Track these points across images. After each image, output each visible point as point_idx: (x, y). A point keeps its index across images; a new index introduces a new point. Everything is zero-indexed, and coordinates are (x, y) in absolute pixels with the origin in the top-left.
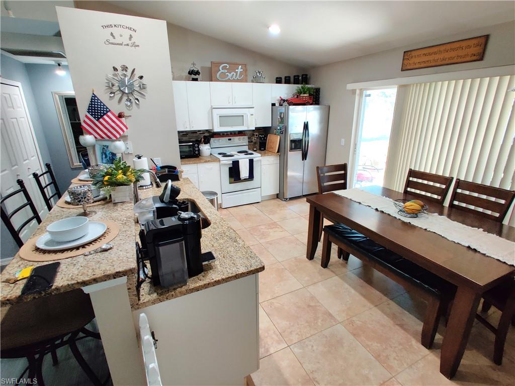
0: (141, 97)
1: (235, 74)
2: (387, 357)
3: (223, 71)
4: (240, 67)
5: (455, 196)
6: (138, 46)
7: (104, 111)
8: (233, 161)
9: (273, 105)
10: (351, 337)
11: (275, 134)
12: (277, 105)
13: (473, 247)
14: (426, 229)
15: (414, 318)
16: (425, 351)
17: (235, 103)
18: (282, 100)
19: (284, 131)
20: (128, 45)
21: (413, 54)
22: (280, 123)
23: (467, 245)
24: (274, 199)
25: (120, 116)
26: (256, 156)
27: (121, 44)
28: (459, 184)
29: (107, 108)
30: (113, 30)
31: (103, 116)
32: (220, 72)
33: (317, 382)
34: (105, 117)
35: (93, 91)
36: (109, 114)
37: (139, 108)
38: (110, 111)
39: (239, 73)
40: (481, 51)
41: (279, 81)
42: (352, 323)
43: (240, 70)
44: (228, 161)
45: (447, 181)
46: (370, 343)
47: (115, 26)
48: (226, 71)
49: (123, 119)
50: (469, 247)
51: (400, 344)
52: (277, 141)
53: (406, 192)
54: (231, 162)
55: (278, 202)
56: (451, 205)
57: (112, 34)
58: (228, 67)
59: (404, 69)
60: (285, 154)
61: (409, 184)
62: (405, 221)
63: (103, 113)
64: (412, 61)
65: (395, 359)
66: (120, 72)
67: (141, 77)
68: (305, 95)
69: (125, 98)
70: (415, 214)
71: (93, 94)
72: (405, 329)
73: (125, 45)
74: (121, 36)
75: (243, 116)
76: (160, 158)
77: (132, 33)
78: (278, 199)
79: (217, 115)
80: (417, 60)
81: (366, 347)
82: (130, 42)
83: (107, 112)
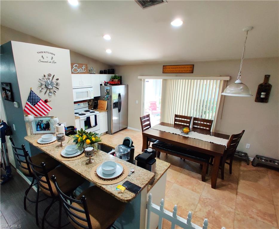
0: (57, 90)
1: (81, 69)
2: (195, 189)
3: (75, 68)
4: (84, 66)
5: (194, 124)
6: (56, 63)
7: (37, 100)
8: (87, 117)
9: (101, 85)
10: (181, 187)
11: (104, 100)
12: (103, 85)
13: (212, 142)
14: (195, 138)
15: (195, 173)
16: (204, 183)
17: (83, 85)
18: (105, 82)
19: (110, 98)
20: (50, 62)
21: (167, 67)
22: (107, 94)
23: (210, 142)
24: (105, 134)
25: (46, 101)
26: (97, 113)
27: (47, 62)
28: (195, 119)
29: (39, 98)
30: (43, 54)
31: (37, 102)
32: (73, 69)
33: (181, 207)
34: (38, 103)
35: (31, 89)
36: (40, 101)
37: (55, 96)
38: (41, 99)
39: (83, 69)
40: (192, 70)
41: (101, 72)
42: (178, 182)
43: (84, 67)
44: (84, 118)
45: (190, 118)
46: (188, 187)
47: (44, 52)
48: (77, 68)
49: (48, 103)
50: (211, 142)
51: (196, 184)
52: (106, 104)
53: (175, 124)
54: (86, 118)
55: (108, 135)
56: (193, 127)
57: (42, 57)
58: (78, 66)
59: (164, 72)
60: (111, 110)
61: (176, 120)
62: (186, 136)
63: (37, 101)
64: (167, 70)
65: (198, 189)
66: (47, 77)
67: (58, 79)
68: (117, 80)
69: (48, 91)
70: (187, 133)
71: (31, 90)
72: (194, 178)
73: (49, 62)
74: (47, 57)
75: (88, 92)
76: (65, 123)
77: (53, 56)
78: (107, 134)
79: (75, 92)
80: (169, 70)
81: (188, 188)
82: (51, 61)
83: (39, 100)
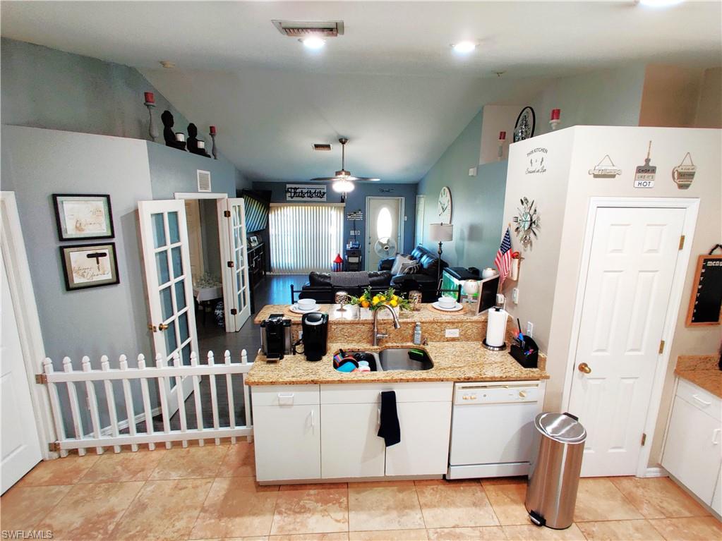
20: (538, 171)
25: (514, 256)
47: (535, 151)
49: (516, 261)
57: (531, 161)
66: (524, 205)
67: (535, 212)
74: (536, 161)
77: (544, 155)
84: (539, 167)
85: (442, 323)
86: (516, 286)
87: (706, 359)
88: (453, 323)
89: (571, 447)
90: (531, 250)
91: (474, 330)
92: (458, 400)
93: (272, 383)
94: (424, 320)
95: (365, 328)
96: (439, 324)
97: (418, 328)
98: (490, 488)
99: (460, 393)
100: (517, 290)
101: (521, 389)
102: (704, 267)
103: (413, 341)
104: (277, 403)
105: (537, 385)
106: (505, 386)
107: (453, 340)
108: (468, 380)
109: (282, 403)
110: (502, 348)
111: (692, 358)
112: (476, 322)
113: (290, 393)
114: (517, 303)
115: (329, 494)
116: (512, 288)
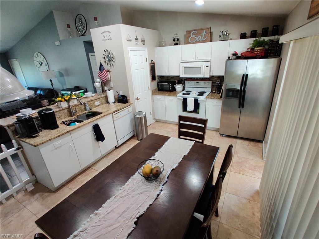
6: (112, 39)
17: (197, 58)
25: (107, 71)
26: (202, 97)
29: (104, 68)
34: (103, 71)
47: (105, 32)
48: (195, 36)
54: (183, 98)
57: (104, 36)
68: (258, 48)
71: (101, 62)
75: (200, 67)
84: (108, 38)
85: (93, 100)
86: (111, 82)
87: (156, 89)
88: (96, 99)
89: (144, 117)
90: (113, 67)
91: (103, 100)
92: (115, 119)
93: (50, 140)
94: (87, 101)
95: (66, 111)
96: (92, 101)
97: (86, 104)
98: (128, 143)
99: (115, 116)
100: (112, 83)
101: (128, 109)
102: (151, 66)
103: (86, 110)
104: (54, 148)
105: (131, 107)
106: (124, 110)
107: (98, 106)
108: (116, 111)
109: (56, 147)
110: (115, 102)
111: (154, 90)
112: (103, 97)
113: (59, 141)
114: (113, 87)
115: (86, 173)
116: (109, 83)
